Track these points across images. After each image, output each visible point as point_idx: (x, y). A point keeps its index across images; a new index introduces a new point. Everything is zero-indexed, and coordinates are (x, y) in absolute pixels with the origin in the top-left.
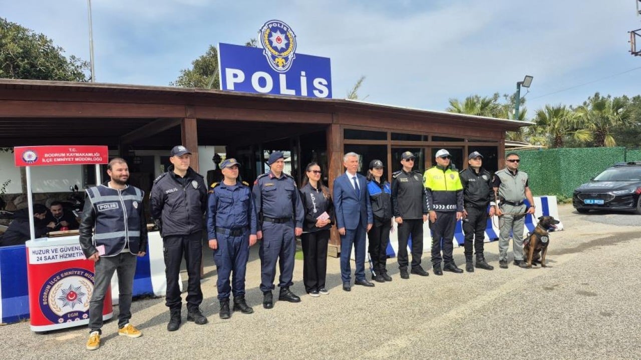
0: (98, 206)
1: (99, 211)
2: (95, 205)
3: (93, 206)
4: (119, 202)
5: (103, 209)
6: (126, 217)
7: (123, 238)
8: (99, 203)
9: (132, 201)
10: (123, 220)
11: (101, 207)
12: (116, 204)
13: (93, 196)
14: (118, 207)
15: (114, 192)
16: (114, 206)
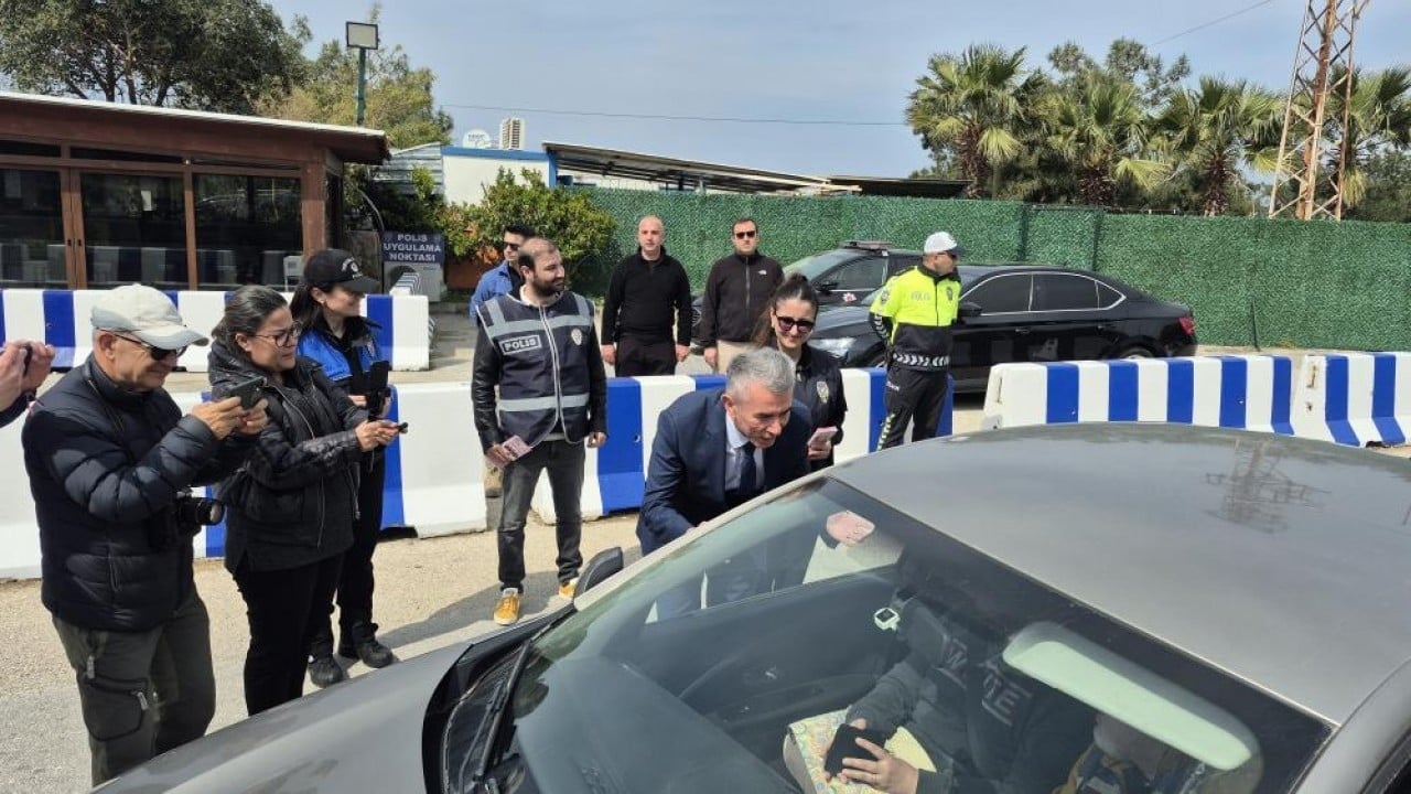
0: (501, 343)
1: (505, 354)
2: (496, 341)
3: (493, 344)
4: (542, 333)
5: (512, 349)
6: (556, 366)
7: (551, 412)
8: (504, 337)
9: (567, 330)
10: (550, 374)
11: (508, 346)
12: (536, 339)
13: (490, 323)
14: (540, 346)
15: (531, 312)
16: (533, 342)
